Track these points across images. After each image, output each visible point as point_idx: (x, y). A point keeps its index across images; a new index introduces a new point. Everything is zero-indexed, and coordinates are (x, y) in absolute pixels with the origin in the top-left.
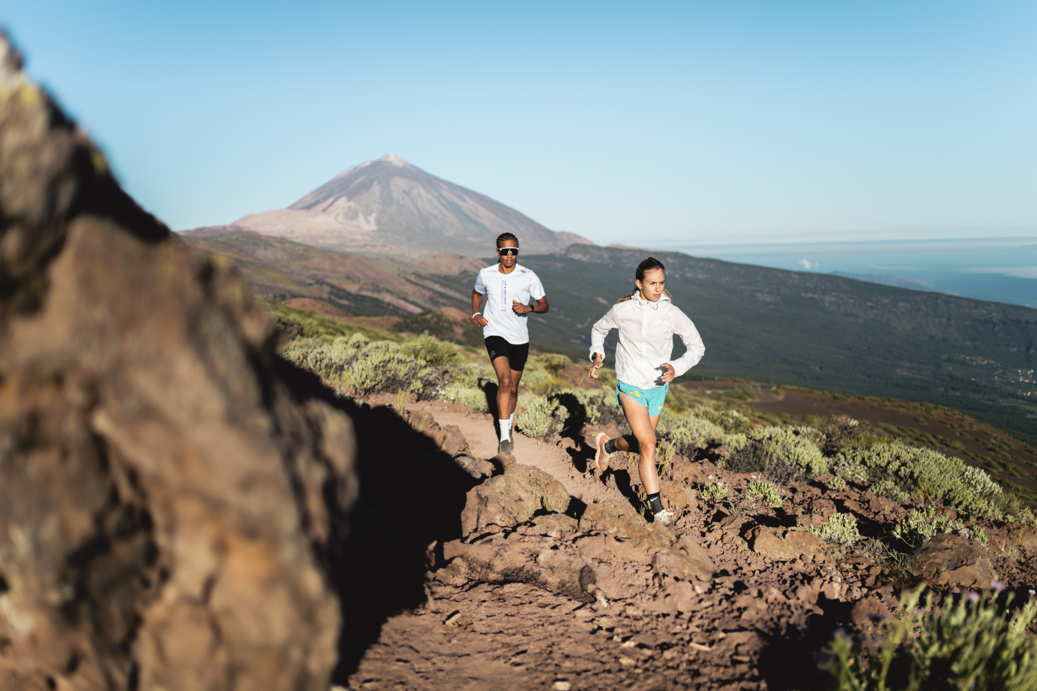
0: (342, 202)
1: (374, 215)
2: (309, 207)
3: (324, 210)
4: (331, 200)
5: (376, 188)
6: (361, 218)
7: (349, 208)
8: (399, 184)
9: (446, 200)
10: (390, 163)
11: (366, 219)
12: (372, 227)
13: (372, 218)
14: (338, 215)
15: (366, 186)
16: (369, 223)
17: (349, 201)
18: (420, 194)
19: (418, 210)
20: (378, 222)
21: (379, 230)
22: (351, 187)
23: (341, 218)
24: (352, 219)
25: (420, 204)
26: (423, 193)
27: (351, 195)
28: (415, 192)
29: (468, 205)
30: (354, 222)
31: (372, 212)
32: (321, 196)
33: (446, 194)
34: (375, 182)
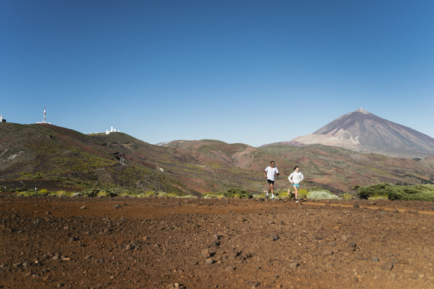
0: (341, 130)
1: (357, 137)
2: (325, 133)
3: (333, 135)
4: (335, 130)
5: (357, 124)
6: (351, 138)
7: (345, 133)
8: (368, 123)
9: (392, 129)
10: (362, 113)
11: (354, 139)
12: (357, 142)
13: (356, 138)
14: (340, 136)
15: (352, 123)
16: (355, 140)
17: (345, 130)
18: (379, 127)
19: (379, 135)
20: (360, 140)
21: (361, 144)
22: (344, 124)
23: (341, 138)
24: (347, 139)
25: (380, 132)
26: (381, 126)
27: (345, 128)
28: (376, 126)
29: (403, 132)
30: (348, 140)
31: (356, 136)
32: (330, 128)
33: (391, 127)
34: (356, 121)
